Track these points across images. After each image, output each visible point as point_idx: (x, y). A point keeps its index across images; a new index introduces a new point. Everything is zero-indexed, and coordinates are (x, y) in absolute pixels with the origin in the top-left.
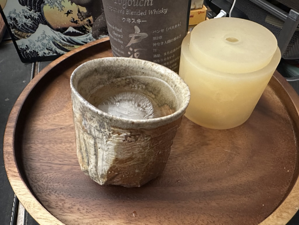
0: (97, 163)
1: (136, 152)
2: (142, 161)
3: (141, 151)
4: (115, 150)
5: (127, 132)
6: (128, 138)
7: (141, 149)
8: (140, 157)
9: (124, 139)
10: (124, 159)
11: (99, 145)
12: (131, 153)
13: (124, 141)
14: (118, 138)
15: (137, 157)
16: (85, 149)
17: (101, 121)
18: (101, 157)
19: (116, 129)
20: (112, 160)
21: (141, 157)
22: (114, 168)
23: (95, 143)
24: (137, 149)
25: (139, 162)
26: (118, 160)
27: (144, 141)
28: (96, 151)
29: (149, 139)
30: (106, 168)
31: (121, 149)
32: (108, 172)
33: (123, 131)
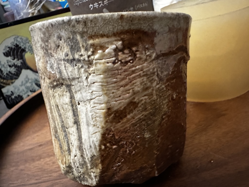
0: (80, 138)
1: (139, 89)
2: (151, 109)
3: (145, 84)
4: (103, 90)
5: (116, 40)
6: (121, 56)
7: (145, 79)
8: (145, 99)
9: (114, 59)
10: (122, 109)
11: (78, 97)
12: (131, 91)
13: (114, 63)
14: (103, 61)
15: (142, 100)
16: (60, 126)
17: (71, 37)
18: (85, 120)
19: (97, 41)
20: (102, 116)
21: (148, 101)
22: (108, 134)
23: (72, 97)
24: (138, 79)
25: (147, 112)
26: (112, 113)
27: (146, 60)
28: (75, 114)
29: (154, 55)
30: (95, 139)
31: (113, 85)
32: (100, 146)
33: (109, 40)
